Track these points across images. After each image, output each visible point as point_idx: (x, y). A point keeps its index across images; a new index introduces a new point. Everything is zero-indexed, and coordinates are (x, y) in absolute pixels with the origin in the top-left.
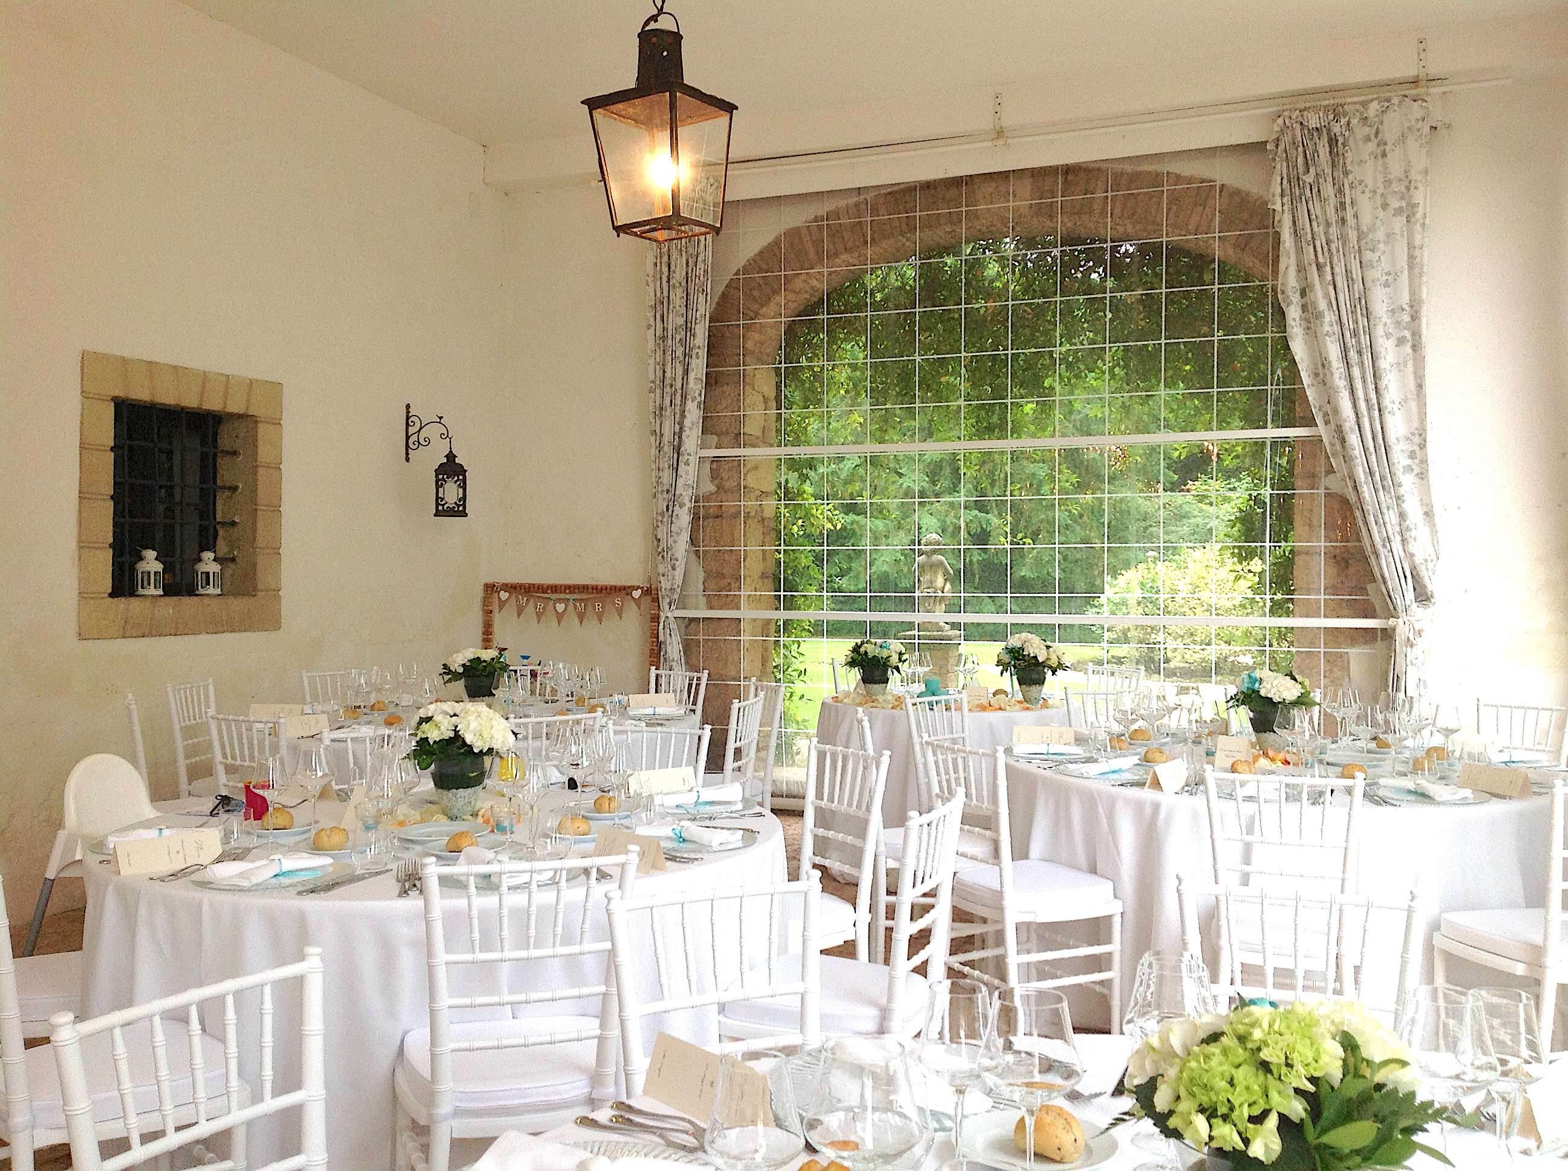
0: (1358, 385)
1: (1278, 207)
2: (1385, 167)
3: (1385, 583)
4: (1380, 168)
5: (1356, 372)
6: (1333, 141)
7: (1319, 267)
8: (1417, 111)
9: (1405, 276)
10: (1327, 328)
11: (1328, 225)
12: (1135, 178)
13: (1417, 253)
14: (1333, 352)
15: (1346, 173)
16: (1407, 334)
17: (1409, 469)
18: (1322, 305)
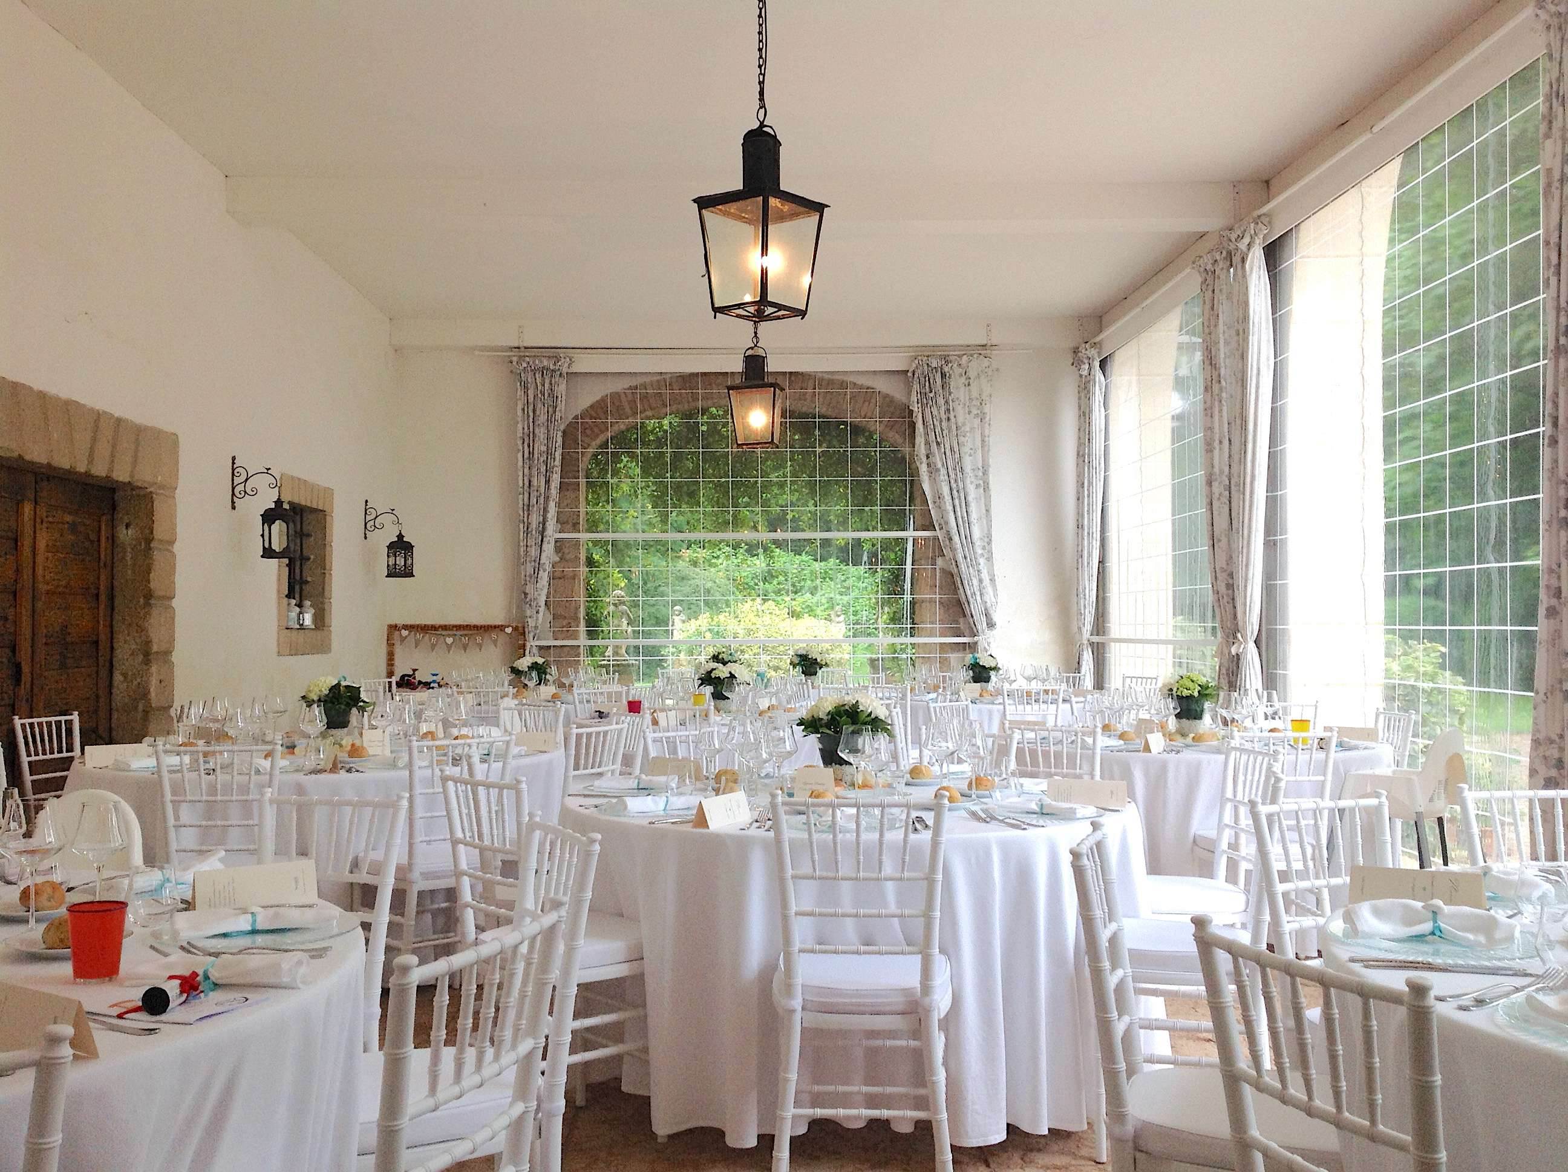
0: (958, 509)
1: (916, 409)
2: (970, 391)
3: (972, 616)
4: (967, 393)
5: (957, 502)
6: (943, 375)
7: (938, 444)
8: (986, 362)
9: (980, 452)
10: (942, 478)
11: (941, 421)
12: (830, 383)
13: (987, 439)
14: (946, 490)
15: (950, 394)
16: (981, 482)
17: (982, 555)
18: (939, 465)
